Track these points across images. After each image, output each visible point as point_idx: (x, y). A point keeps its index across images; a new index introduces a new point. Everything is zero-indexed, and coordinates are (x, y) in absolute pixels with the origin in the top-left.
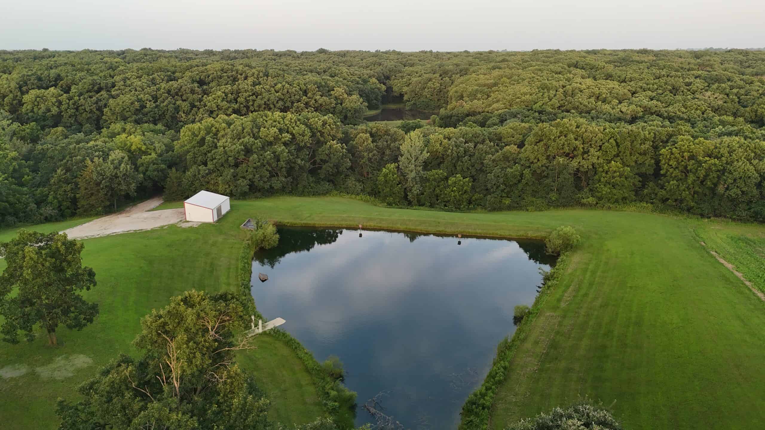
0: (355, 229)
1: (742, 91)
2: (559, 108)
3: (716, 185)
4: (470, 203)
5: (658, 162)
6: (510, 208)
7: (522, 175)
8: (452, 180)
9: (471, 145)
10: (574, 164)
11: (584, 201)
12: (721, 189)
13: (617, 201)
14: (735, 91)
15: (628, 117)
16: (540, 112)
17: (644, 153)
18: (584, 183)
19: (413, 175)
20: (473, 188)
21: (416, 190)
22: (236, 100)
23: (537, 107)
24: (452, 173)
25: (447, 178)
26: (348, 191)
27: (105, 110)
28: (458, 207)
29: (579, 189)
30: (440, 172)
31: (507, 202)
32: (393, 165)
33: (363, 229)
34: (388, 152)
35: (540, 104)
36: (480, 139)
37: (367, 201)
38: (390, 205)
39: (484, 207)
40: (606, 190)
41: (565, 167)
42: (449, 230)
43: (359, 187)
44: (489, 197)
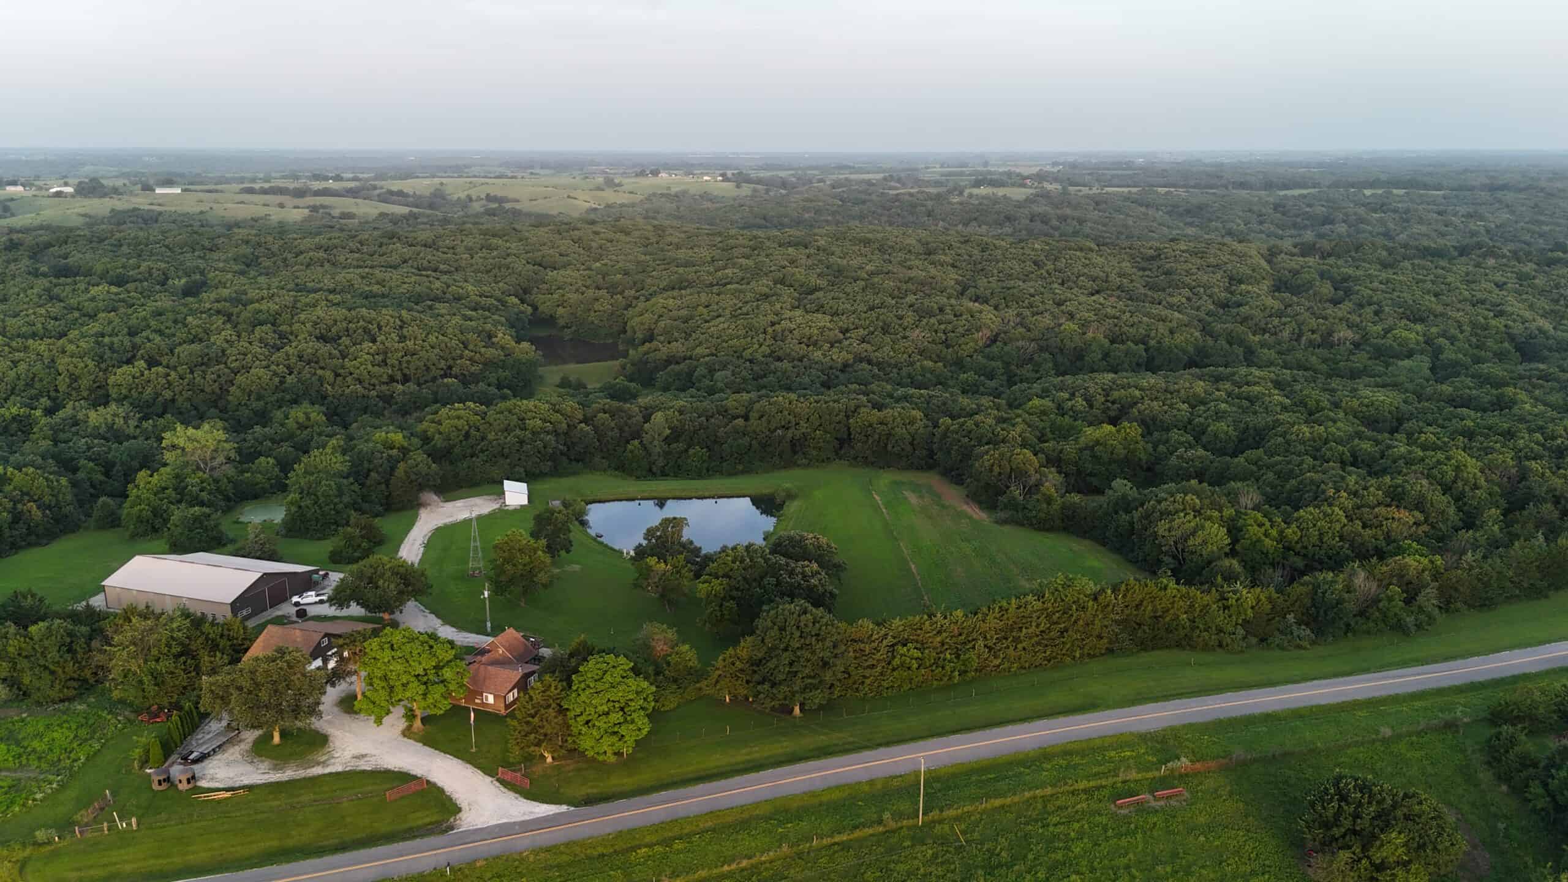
0: (633, 500)
1: (950, 327)
2: (770, 355)
3: (886, 445)
4: (708, 470)
5: (849, 428)
6: (743, 472)
7: (751, 445)
8: (691, 451)
9: (703, 419)
10: (790, 434)
11: (799, 462)
12: (889, 447)
13: (823, 461)
14: (943, 327)
15: (839, 366)
16: (751, 361)
17: (839, 422)
18: (798, 448)
19: (658, 449)
20: (709, 457)
21: (661, 462)
22: (384, 362)
23: (747, 354)
24: (689, 447)
25: (686, 451)
26: (594, 469)
27: (232, 389)
28: (700, 476)
29: (795, 453)
30: (681, 446)
31: (740, 467)
32: (636, 442)
33: (642, 499)
34: (627, 428)
35: (750, 351)
36: (710, 414)
37: (616, 476)
38: (638, 478)
39: (721, 473)
40: (815, 453)
41: (784, 437)
42: (707, 494)
43: (606, 463)
44: (724, 464)
